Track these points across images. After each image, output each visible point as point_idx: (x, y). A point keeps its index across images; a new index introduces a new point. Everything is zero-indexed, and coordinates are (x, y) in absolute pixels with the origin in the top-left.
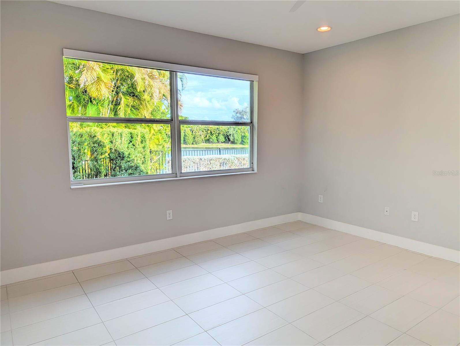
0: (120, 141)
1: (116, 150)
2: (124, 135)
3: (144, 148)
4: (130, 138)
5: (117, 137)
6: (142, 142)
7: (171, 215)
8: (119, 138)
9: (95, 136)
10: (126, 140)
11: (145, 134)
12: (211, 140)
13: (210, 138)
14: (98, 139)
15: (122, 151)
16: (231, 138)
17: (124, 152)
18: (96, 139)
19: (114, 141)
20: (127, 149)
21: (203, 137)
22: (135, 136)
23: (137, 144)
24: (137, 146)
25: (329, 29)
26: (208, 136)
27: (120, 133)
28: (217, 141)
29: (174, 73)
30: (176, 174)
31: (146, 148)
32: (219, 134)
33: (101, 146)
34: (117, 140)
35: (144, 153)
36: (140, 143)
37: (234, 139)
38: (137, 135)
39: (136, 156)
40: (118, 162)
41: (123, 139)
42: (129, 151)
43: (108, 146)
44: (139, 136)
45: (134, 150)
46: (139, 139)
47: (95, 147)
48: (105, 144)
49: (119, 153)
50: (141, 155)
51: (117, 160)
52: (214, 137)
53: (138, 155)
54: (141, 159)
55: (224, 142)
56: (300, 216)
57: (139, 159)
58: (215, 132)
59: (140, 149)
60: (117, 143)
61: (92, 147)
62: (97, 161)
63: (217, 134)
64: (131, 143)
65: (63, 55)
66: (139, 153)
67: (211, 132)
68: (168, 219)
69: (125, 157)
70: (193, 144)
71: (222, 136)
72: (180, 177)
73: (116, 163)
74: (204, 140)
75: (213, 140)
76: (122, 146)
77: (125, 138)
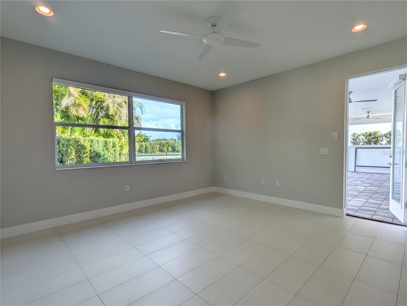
0: (97, 145)
1: (94, 151)
2: (100, 142)
3: (114, 151)
4: (105, 144)
5: (95, 143)
6: (113, 147)
7: (128, 188)
8: (97, 144)
9: (79, 141)
10: (101, 145)
11: (116, 142)
12: (163, 150)
13: (163, 149)
14: (81, 143)
15: (99, 152)
16: (176, 149)
17: (100, 153)
18: (79, 143)
19: (93, 146)
20: (102, 151)
21: (158, 148)
22: (108, 143)
23: (110, 148)
24: (110, 149)
25: (225, 75)
26: (161, 148)
27: (97, 141)
28: (167, 151)
29: (131, 97)
30: (132, 162)
31: (116, 151)
32: (168, 146)
33: (83, 148)
34: (95, 145)
35: (114, 154)
36: (112, 148)
37: (178, 149)
38: (110, 142)
39: (109, 156)
40: (96, 159)
41: (99, 144)
42: (104, 152)
43: (89, 148)
44: (111, 143)
45: (107, 152)
46: (111, 145)
47: (78, 148)
48: (87, 147)
49: (97, 154)
50: (112, 155)
51: (95, 158)
52: (165, 148)
53: (110, 155)
54: (112, 158)
55: (172, 151)
56: (213, 189)
57: (111, 158)
58: (166, 145)
59: (112, 152)
60: (95, 147)
61: (77, 149)
62: (80, 158)
63: (167, 147)
64: (105, 147)
65: (53, 82)
66: (111, 154)
67: (163, 145)
68: (126, 191)
69: (101, 156)
70: (151, 153)
71: (170, 148)
72: (135, 164)
73: (95, 160)
74: (158, 150)
75: (165, 150)
76: (99, 148)
77: (101, 143)
